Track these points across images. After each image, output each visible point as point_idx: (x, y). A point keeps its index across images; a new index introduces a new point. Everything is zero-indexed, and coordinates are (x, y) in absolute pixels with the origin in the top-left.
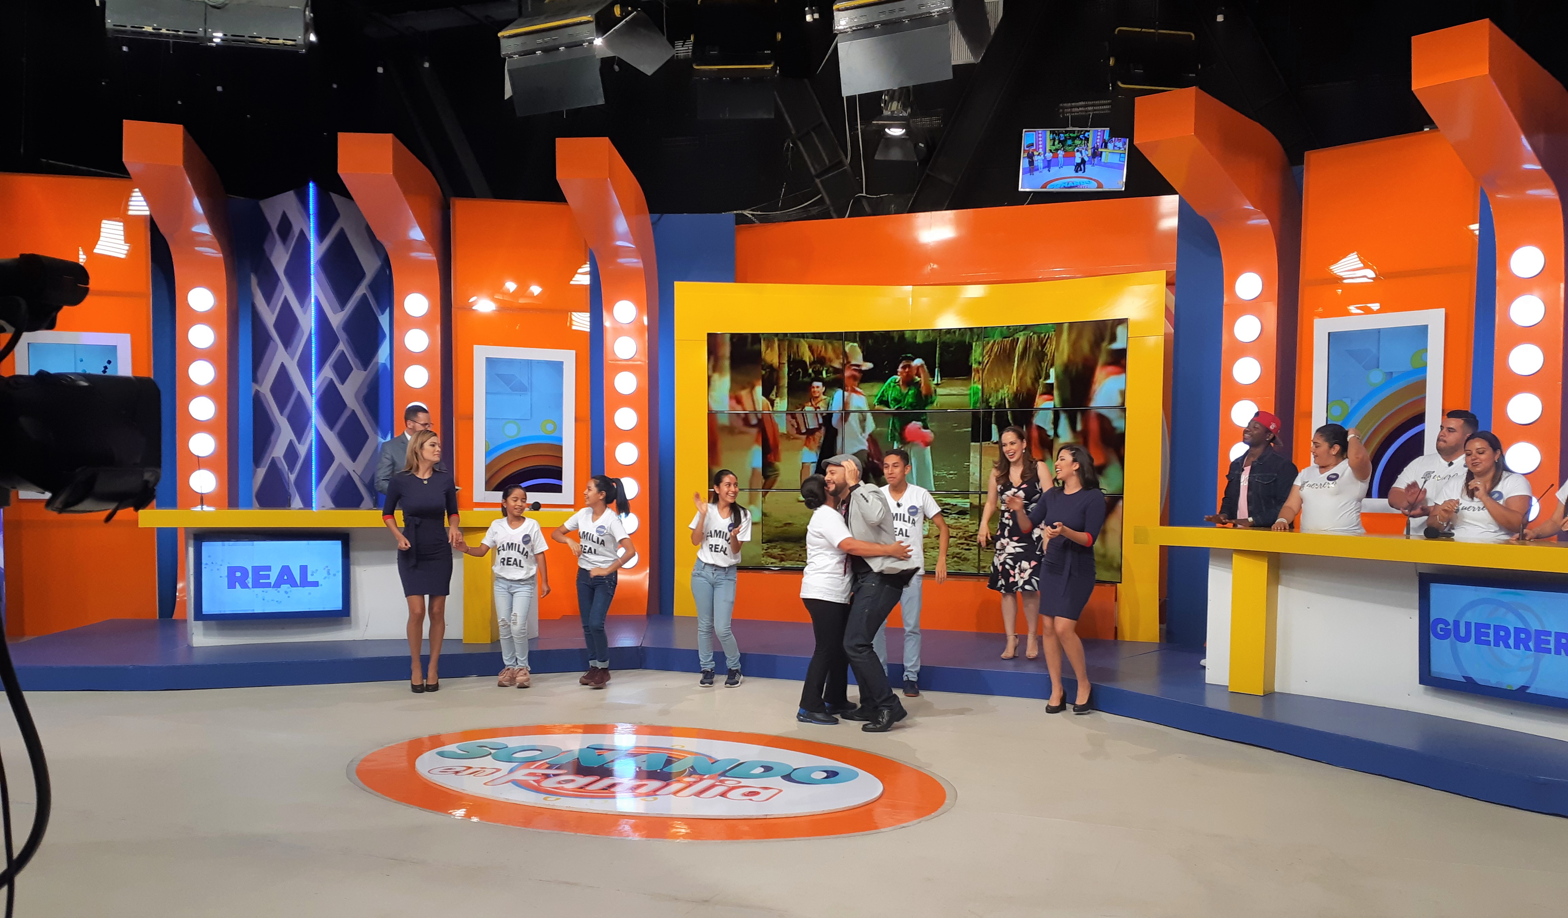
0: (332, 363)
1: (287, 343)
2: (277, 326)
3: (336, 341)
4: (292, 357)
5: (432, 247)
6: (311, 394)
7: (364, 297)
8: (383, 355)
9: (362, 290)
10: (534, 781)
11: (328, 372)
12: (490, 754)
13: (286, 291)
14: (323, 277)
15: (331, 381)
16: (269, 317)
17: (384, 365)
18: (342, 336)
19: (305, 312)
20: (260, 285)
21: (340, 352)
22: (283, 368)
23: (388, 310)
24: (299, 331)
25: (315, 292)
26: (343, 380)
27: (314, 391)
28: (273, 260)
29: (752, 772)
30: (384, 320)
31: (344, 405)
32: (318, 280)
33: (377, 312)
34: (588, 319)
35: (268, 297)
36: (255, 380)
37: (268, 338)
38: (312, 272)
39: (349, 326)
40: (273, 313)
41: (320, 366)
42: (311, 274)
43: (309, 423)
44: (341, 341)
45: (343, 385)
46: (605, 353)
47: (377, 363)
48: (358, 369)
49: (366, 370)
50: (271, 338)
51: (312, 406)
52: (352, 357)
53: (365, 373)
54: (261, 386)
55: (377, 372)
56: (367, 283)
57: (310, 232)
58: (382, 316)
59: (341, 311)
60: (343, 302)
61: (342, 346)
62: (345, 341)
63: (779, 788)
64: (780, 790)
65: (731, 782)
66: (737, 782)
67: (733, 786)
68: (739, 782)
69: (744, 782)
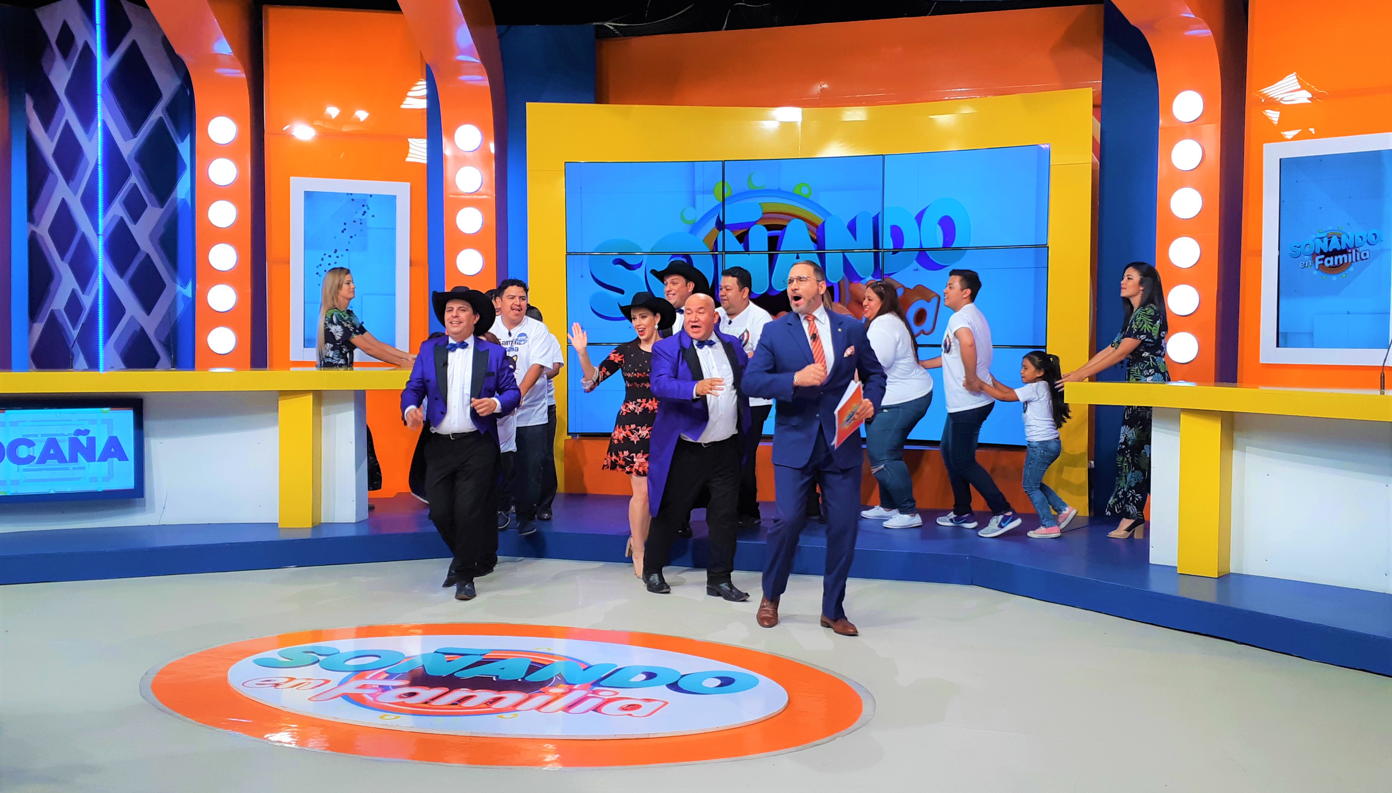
0: (123, 198)
1: (69, 174)
2: (55, 155)
3: (127, 174)
4: (75, 194)
5: (241, 62)
6: (98, 235)
7: (160, 121)
8: (182, 189)
9: (157, 113)
10: (369, 695)
11: (118, 209)
12: (318, 661)
13: (68, 114)
14: (112, 98)
15: (122, 219)
16: (48, 146)
17: (184, 201)
18: (134, 167)
19: (90, 139)
20: (37, 107)
21: (132, 186)
22: (64, 205)
23: (188, 137)
24: (84, 160)
25: (104, 115)
26: (135, 219)
27: (101, 232)
28: (53, 78)
29: (632, 680)
30: (184, 148)
31: (137, 248)
32: (106, 102)
33: (176, 138)
34: (425, 146)
35: (47, 123)
36: (31, 219)
37: (47, 170)
38: (99, 93)
39: (142, 155)
40: (52, 141)
41: (108, 202)
42: (97, 95)
43: (96, 270)
44: (133, 173)
45: (135, 224)
46: (445, 185)
47: (175, 199)
48: (153, 205)
49: (162, 208)
50: (50, 170)
51: (98, 249)
52: (147, 190)
53: (162, 210)
54: (37, 225)
55: (176, 209)
56: (164, 104)
57: (96, 43)
58: (182, 143)
59: (133, 138)
60: (135, 127)
61: (134, 179)
62: (138, 173)
63: (665, 700)
64: (666, 703)
65: (606, 693)
66: (613, 693)
67: (608, 699)
68: (617, 693)
69: (622, 693)
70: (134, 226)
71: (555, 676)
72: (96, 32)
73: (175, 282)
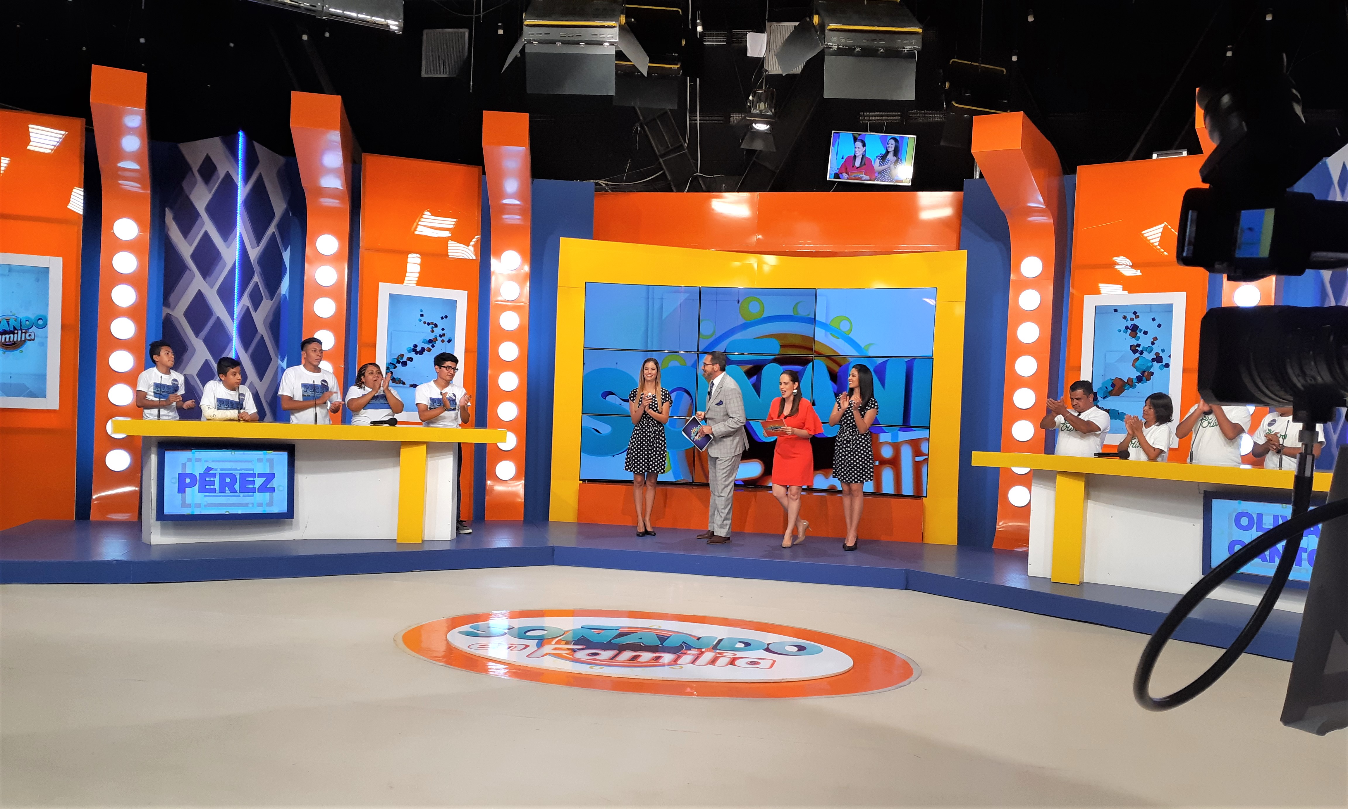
0: (249, 293)
1: (206, 272)
2: (193, 256)
3: (253, 273)
4: (212, 286)
6: (233, 323)
7: (273, 235)
8: (284, 287)
9: (272, 229)
10: (567, 654)
11: (246, 301)
13: (208, 226)
14: (246, 216)
15: (248, 308)
16: (186, 250)
17: (285, 296)
18: (257, 269)
19: (228, 247)
20: (175, 218)
21: (255, 283)
22: (200, 295)
24: (221, 263)
25: (240, 230)
26: (256, 309)
28: (193, 198)
30: (286, 256)
31: (256, 330)
32: (243, 220)
33: (282, 249)
35: (186, 231)
36: (166, 304)
37: (183, 268)
38: (238, 211)
39: (262, 260)
40: (190, 245)
41: (241, 295)
42: (237, 213)
43: (229, 346)
44: (256, 273)
46: (491, 294)
47: (282, 293)
48: (268, 297)
49: (272, 300)
50: (187, 268)
51: (233, 330)
52: (264, 287)
53: (272, 302)
54: (173, 309)
55: (280, 302)
56: (275, 223)
57: (238, 174)
58: (285, 252)
59: (257, 248)
60: (258, 239)
61: (256, 278)
62: (259, 273)
63: (773, 660)
66: (733, 654)
70: (255, 313)
72: (238, 166)
73: (277, 357)
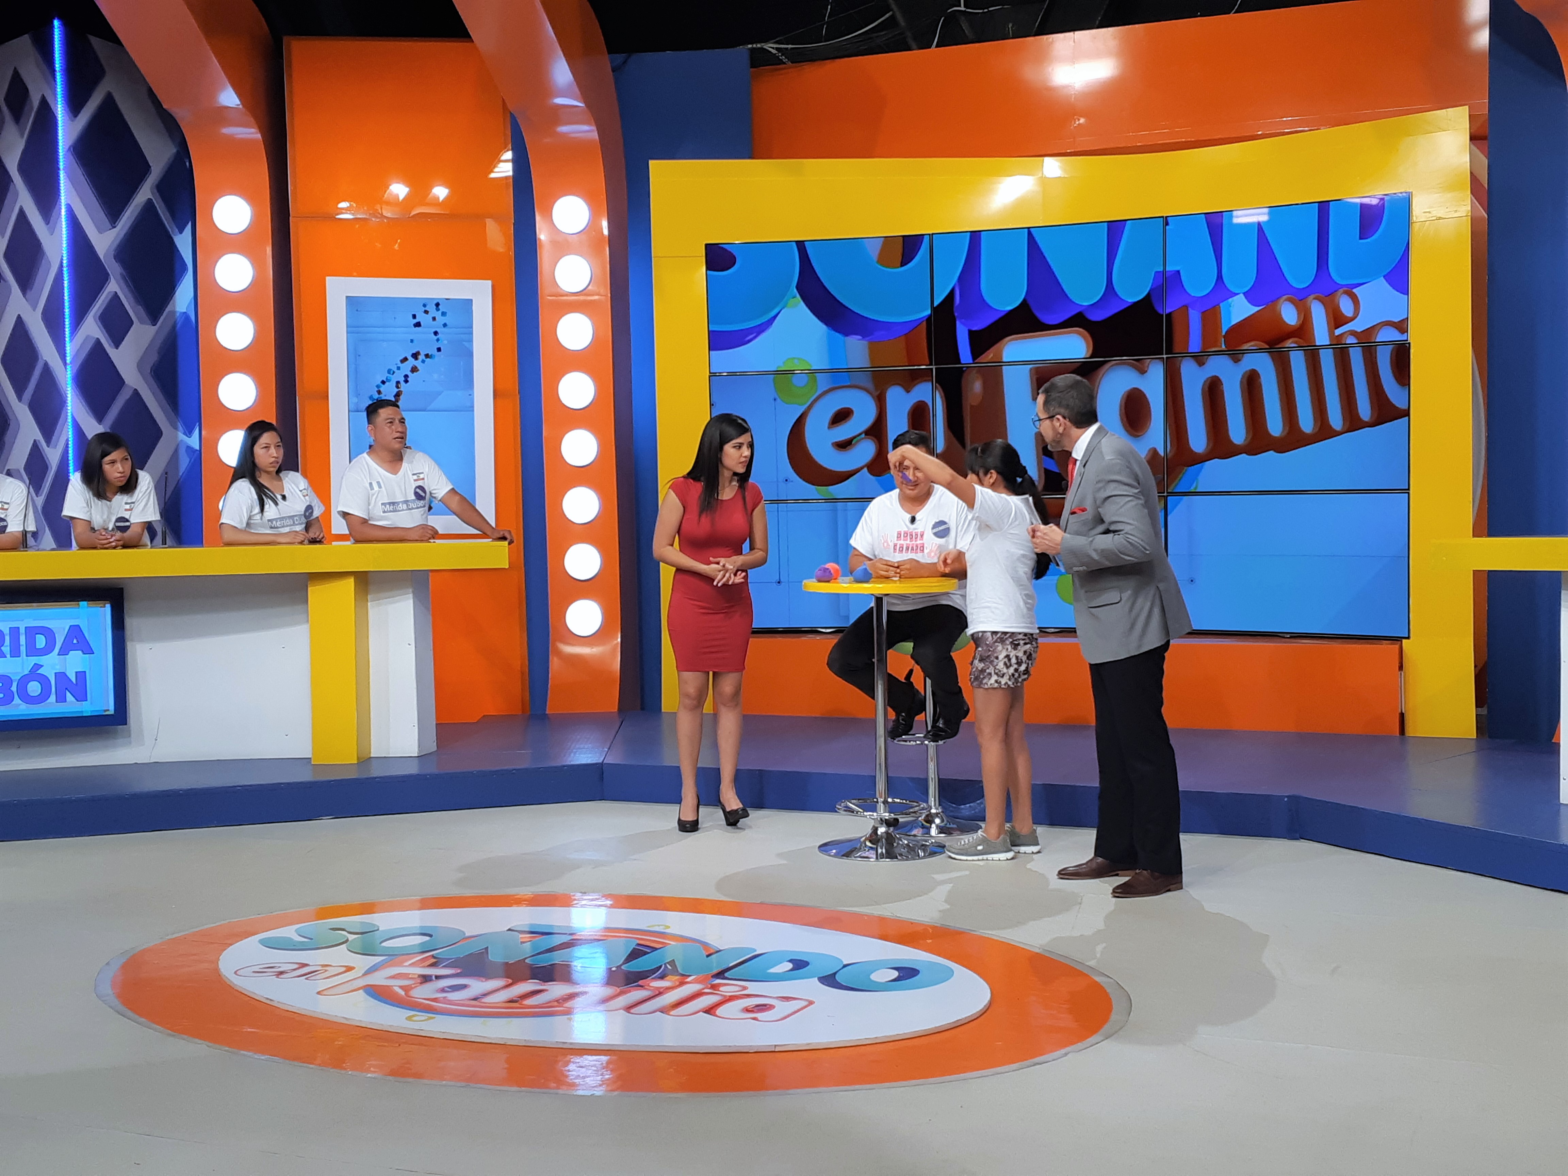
0: (99, 314)
1: (26, 282)
2: (8, 258)
3: (104, 278)
4: (34, 307)
5: (256, 118)
6: (65, 364)
7: (149, 206)
8: (182, 298)
9: (145, 193)
10: (402, 986)
11: (92, 328)
12: (347, 941)
13: (22, 197)
14: (79, 172)
15: (98, 342)
17: (185, 315)
18: (114, 269)
19: (52, 231)
21: (112, 294)
22: (20, 324)
23: (188, 229)
24: (45, 262)
25: (69, 197)
26: (117, 341)
27: (68, 359)
29: (772, 970)
30: (183, 244)
31: (120, 382)
32: (70, 176)
33: (172, 229)
34: (511, 228)
38: (61, 165)
39: (125, 253)
40: (3, 235)
41: (79, 318)
42: (58, 168)
43: (63, 412)
44: (112, 277)
45: (117, 348)
46: (541, 285)
47: (173, 312)
48: (142, 322)
49: (154, 326)
50: (2, 277)
51: (67, 384)
52: (134, 302)
53: (154, 329)
55: (174, 327)
56: (152, 180)
57: (56, 97)
58: (180, 235)
59: (110, 229)
60: (114, 213)
61: (114, 286)
62: (119, 277)
63: (811, 999)
64: (811, 1003)
65: (729, 988)
66: (740, 989)
67: (730, 996)
68: (745, 988)
69: (753, 988)
70: (115, 350)
71: (665, 964)
72: (55, 81)
73: (176, 428)
